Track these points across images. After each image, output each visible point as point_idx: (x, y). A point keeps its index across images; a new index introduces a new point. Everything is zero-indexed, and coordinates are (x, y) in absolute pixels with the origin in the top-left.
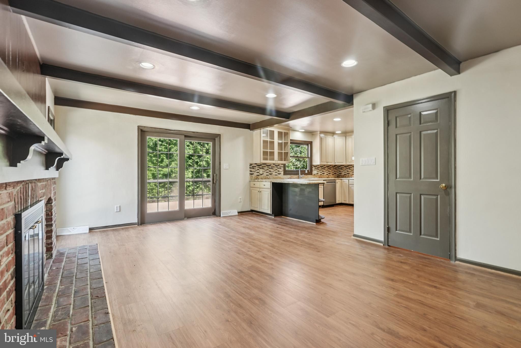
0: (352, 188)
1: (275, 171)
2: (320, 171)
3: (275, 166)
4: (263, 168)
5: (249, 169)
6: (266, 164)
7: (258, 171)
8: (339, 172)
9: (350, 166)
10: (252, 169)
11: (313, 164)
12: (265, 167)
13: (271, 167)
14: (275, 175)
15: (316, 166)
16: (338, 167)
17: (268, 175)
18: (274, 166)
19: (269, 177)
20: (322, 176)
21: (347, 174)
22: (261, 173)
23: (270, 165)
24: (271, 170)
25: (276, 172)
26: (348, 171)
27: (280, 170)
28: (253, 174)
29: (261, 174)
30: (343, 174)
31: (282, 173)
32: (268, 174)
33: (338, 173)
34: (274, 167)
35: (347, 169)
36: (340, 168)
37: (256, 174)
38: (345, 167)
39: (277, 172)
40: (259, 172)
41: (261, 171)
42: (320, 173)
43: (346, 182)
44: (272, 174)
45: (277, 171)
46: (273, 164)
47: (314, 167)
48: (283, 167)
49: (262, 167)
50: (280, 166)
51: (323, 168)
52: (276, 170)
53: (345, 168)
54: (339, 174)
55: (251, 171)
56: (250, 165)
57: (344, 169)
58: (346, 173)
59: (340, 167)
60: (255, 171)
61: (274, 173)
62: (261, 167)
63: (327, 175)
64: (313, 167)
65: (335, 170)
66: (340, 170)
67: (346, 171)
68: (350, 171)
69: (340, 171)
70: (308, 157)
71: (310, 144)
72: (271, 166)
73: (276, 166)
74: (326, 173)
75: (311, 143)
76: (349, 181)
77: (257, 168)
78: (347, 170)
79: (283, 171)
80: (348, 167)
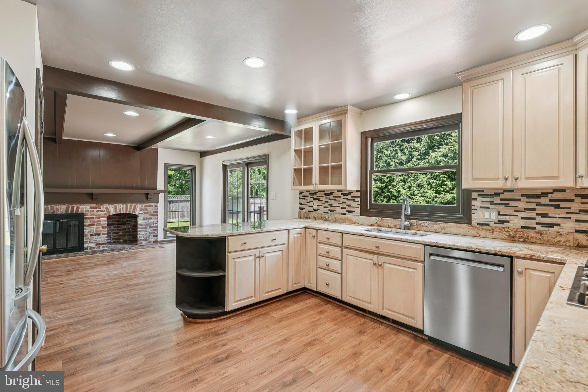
1: (341, 206)
3: (342, 194)
4: (319, 200)
5: (298, 201)
6: (324, 191)
7: (311, 204)
10: (302, 201)
12: (323, 197)
13: (334, 197)
14: (342, 214)
15: (497, 194)
17: (328, 213)
18: (339, 194)
19: (327, 217)
22: (315, 207)
23: (331, 193)
24: (333, 202)
25: (342, 208)
27: (353, 204)
28: (304, 208)
29: (316, 210)
31: (358, 210)
32: (326, 210)
34: (340, 197)
37: (308, 209)
39: (345, 208)
40: (312, 206)
41: (315, 204)
44: (335, 211)
45: (344, 206)
46: (338, 191)
47: (484, 196)
48: (359, 197)
49: (317, 196)
50: (352, 195)
52: (343, 202)
55: (301, 204)
56: (300, 194)
60: (307, 204)
61: (339, 210)
62: (315, 196)
64: (474, 196)
72: (334, 195)
73: (344, 195)
77: (309, 199)
79: (360, 207)
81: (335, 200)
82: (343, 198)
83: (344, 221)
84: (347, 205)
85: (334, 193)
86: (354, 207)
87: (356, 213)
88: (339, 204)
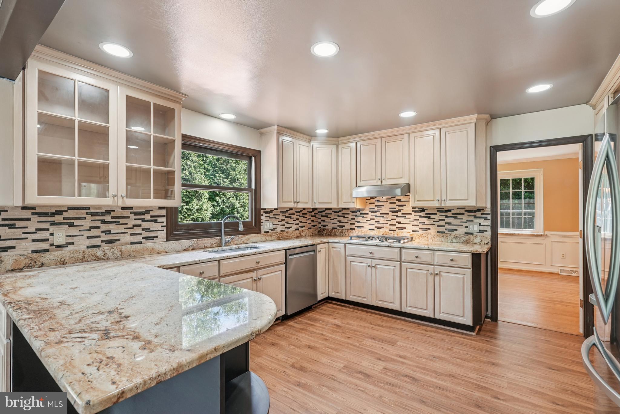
0: (352, 263)
1: (130, 231)
2: (281, 223)
3: (131, 213)
4: (70, 225)
7: (41, 235)
8: (322, 223)
11: (263, 206)
12: (83, 218)
13: (113, 218)
14: (133, 243)
15: (271, 211)
16: (319, 212)
17: (99, 246)
18: (127, 213)
19: (99, 254)
20: (286, 234)
21: (338, 228)
22: (59, 240)
23: (108, 212)
24: (111, 227)
25: (133, 234)
26: (340, 222)
27: (153, 226)
29: (60, 247)
30: (330, 226)
31: (162, 234)
32: (96, 242)
33: (320, 225)
35: (338, 216)
36: (323, 214)
38: (335, 212)
39: (140, 234)
40: (48, 240)
41: (59, 235)
42: (279, 228)
43: (339, 249)
45: (138, 230)
47: (266, 212)
48: (164, 216)
49: (66, 219)
50: (153, 213)
51: (287, 215)
52: (135, 226)
53: (333, 213)
54: (322, 227)
57: (333, 217)
58: (335, 226)
59: (323, 211)
61: (127, 238)
62: (57, 219)
63: (297, 232)
64: (262, 213)
65: (313, 218)
66: (323, 218)
67: (335, 221)
68: (346, 220)
69: (324, 221)
70: (249, 189)
71: (255, 156)
72: (113, 214)
73: (136, 214)
74: (294, 227)
75: (258, 154)
76: (345, 246)
77: (33, 225)
78: (339, 219)
79: (165, 230)
80: (343, 212)
81: (117, 223)
82: (135, 219)
83: (140, 252)
84: (143, 229)
85: (114, 211)
86: (155, 231)
87: (160, 238)
88: (125, 228)
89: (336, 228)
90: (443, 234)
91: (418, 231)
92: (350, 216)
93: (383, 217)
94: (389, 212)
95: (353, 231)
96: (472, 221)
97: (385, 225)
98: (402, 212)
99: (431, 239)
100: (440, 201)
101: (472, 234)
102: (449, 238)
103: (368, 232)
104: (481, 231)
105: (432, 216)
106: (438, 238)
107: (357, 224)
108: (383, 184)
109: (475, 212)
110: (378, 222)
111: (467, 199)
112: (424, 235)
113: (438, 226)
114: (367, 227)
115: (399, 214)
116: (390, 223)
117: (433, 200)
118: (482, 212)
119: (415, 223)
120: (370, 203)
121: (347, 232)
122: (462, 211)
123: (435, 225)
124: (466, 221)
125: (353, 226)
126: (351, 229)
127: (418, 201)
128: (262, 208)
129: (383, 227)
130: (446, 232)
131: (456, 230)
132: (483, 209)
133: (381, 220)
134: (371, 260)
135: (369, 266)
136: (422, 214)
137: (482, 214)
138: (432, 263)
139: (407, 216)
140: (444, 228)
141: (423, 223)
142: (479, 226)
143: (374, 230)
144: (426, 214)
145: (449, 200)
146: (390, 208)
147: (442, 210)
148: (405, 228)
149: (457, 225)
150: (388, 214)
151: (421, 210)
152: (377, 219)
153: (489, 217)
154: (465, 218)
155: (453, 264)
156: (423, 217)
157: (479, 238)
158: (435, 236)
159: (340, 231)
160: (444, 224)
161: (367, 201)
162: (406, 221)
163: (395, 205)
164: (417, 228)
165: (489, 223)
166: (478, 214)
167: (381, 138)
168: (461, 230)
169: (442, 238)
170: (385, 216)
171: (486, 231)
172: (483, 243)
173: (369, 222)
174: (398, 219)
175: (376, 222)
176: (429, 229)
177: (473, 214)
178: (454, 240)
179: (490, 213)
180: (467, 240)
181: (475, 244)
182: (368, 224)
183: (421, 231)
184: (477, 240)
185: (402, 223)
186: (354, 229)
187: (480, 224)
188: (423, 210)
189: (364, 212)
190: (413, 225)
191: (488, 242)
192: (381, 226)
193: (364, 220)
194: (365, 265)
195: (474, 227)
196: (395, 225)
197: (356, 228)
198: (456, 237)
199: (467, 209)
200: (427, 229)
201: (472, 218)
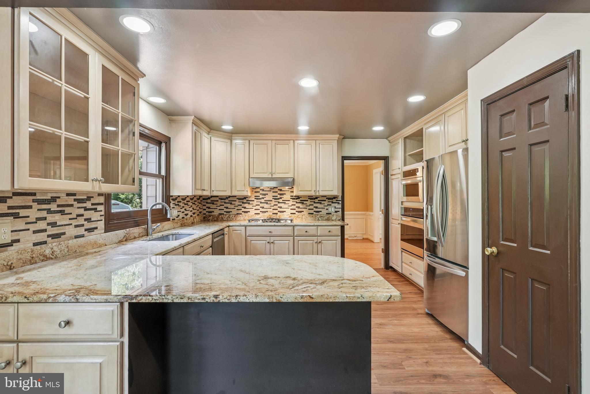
1: (74, 222)
2: (182, 210)
3: (75, 200)
6: (32, 194)
8: (207, 210)
9: (231, 199)
12: (29, 207)
13: (59, 206)
14: (76, 237)
15: (176, 199)
16: (204, 199)
18: (70, 200)
19: (48, 252)
20: (185, 221)
21: (225, 213)
23: (54, 199)
24: (56, 218)
25: (76, 226)
26: (227, 208)
27: (95, 216)
29: (4, 246)
30: (216, 212)
31: (101, 225)
33: (205, 212)
34: (72, 205)
35: (225, 203)
36: (209, 201)
38: (222, 199)
42: (182, 215)
43: (239, 232)
44: (64, 234)
45: (81, 221)
46: (68, 195)
47: (173, 200)
48: (102, 204)
49: (10, 208)
50: (93, 201)
51: (185, 202)
52: (78, 216)
53: (220, 201)
54: (207, 213)
57: (219, 203)
58: (222, 212)
61: (71, 231)
62: (3, 208)
63: (192, 218)
64: (171, 201)
66: (208, 205)
67: (222, 207)
68: (232, 206)
69: (209, 208)
71: (166, 143)
72: (59, 202)
73: (79, 201)
74: (190, 214)
75: (168, 141)
76: (246, 228)
78: (226, 205)
79: (103, 220)
80: (229, 199)
81: (62, 212)
82: (78, 208)
83: (85, 247)
84: (85, 220)
85: (59, 197)
86: (95, 221)
87: (100, 230)
88: (70, 219)
89: (223, 214)
90: (313, 215)
91: (295, 214)
92: (237, 203)
93: (267, 203)
94: (272, 199)
95: (241, 215)
96: (331, 205)
97: (269, 210)
98: (283, 199)
99: (305, 219)
100: (315, 192)
101: (331, 214)
102: (316, 217)
103: (254, 216)
104: (336, 212)
105: (305, 202)
106: (309, 218)
107: (243, 210)
108: (273, 177)
109: (332, 199)
110: (263, 208)
111: (332, 191)
112: (300, 216)
113: (309, 209)
114: (252, 212)
115: (281, 201)
116: (273, 208)
117: (311, 191)
118: (336, 199)
119: (293, 207)
120: (255, 192)
121: (234, 217)
122: (325, 199)
123: (307, 208)
124: (327, 205)
125: (240, 212)
126: (237, 214)
127: (300, 191)
128: (171, 195)
129: (267, 212)
130: (315, 213)
131: (321, 211)
132: (337, 197)
133: (266, 206)
134: (269, 237)
135: (268, 242)
136: (298, 201)
137: (337, 201)
138: (316, 235)
139: (287, 202)
140: (313, 211)
141: (299, 207)
142: (335, 208)
143: (259, 214)
144: (301, 201)
145: (322, 191)
146: (273, 196)
147: (311, 198)
148: (285, 211)
149: (321, 208)
150: (272, 201)
151: (297, 197)
152: (262, 205)
153: (340, 202)
154: (326, 203)
155: (330, 234)
156: (299, 203)
157: (335, 216)
158: (307, 217)
159: (227, 216)
160: (313, 208)
161: (253, 190)
162: (286, 206)
163: (277, 193)
164: (294, 211)
165: (340, 206)
166: (334, 201)
167: (272, 140)
168: (324, 212)
169: (312, 218)
170: (269, 202)
171: (339, 211)
172: (337, 219)
173: (255, 208)
174: (280, 205)
175: (261, 207)
176: (303, 211)
177: (331, 201)
178: (320, 219)
179: (341, 200)
180: (328, 218)
181: (333, 220)
182: (254, 209)
183: (297, 213)
184: (334, 218)
185: (282, 207)
186: (241, 214)
187: (335, 207)
188: (298, 197)
189: (250, 199)
190: (291, 209)
191: (340, 219)
192: (265, 211)
193: (250, 206)
194: (264, 242)
195: (332, 209)
196: (277, 209)
197: (243, 213)
198: (321, 216)
199: (327, 197)
200: (301, 211)
201: (330, 203)
